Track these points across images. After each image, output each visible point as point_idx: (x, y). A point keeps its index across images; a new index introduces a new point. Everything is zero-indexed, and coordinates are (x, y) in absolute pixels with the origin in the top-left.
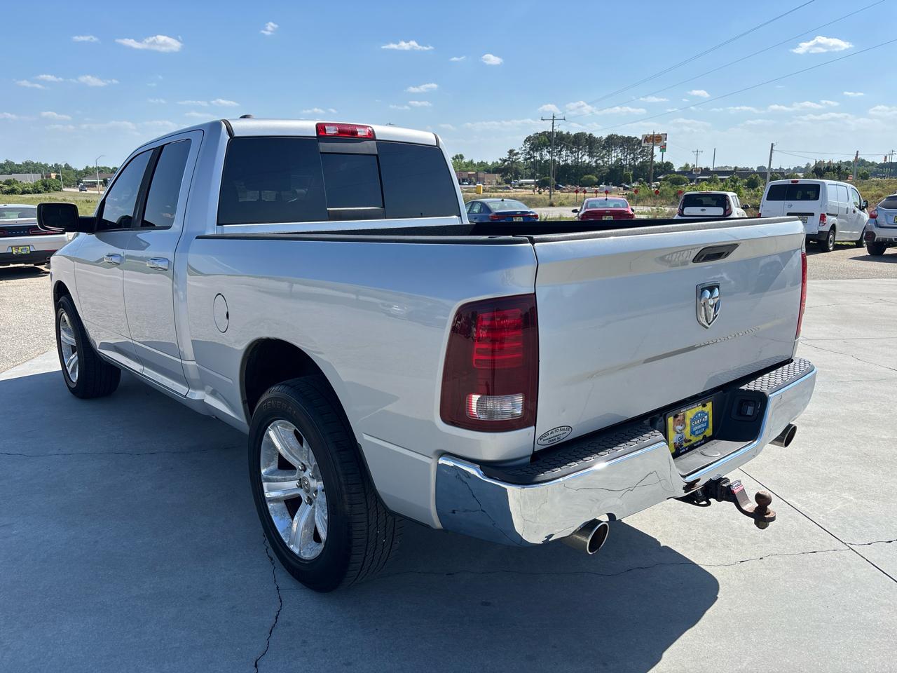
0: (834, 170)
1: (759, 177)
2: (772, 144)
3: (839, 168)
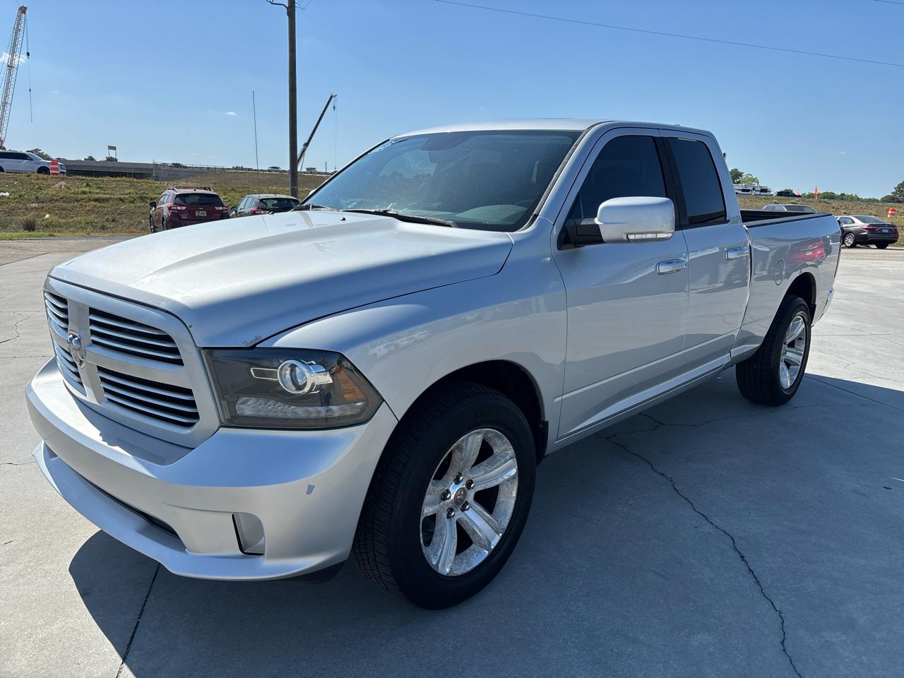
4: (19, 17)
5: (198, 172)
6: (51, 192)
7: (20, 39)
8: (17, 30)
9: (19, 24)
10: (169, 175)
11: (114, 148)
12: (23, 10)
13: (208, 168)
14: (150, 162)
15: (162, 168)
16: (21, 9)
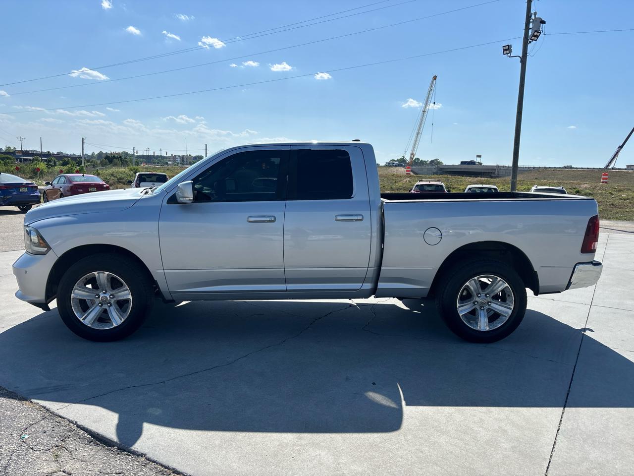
0: (118, 158)
1: (70, 160)
2: (83, 138)
3: (121, 157)
4: (432, 82)
5: (527, 171)
6: (400, 184)
7: (431, 95)
8: (430, 90)
9: (432, 86)
10: (506, 173)
11: (480, 156)
12: (435, 78)
13: (534, 168)
14: (495, 165)
15: (502, 168)
16: (434, 77)
